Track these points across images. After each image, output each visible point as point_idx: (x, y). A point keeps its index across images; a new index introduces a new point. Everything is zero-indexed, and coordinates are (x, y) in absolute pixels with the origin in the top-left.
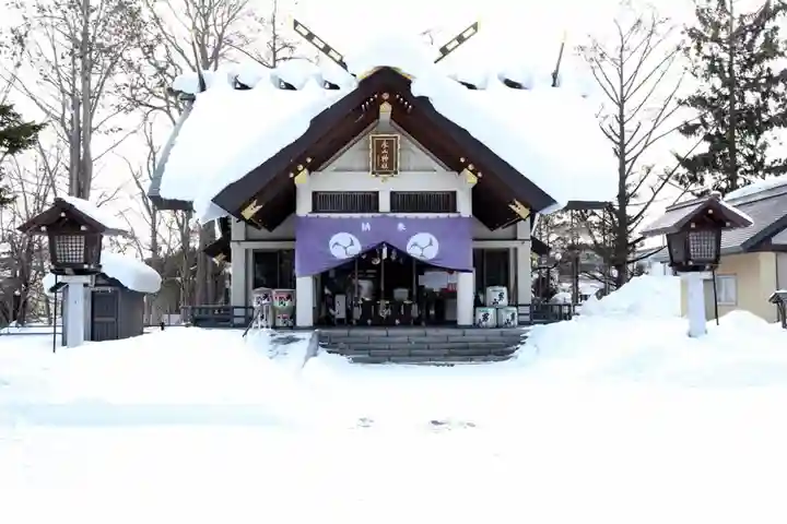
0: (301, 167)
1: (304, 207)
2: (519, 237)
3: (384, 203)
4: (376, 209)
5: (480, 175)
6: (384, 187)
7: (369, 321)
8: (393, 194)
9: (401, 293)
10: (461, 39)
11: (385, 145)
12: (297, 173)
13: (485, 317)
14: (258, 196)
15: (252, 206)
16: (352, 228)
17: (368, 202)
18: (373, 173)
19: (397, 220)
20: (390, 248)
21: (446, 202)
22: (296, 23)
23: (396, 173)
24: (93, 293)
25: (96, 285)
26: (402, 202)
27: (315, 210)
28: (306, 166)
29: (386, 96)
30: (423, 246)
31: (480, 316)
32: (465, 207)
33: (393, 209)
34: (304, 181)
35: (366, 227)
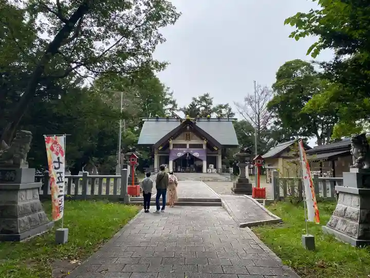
1: (171, 147)
3: (188, 147)
4: (186, 148)
5: (207, 141)
6: (188, 143)
8: (190, 145)
9: (192, 166)
11: (188, 134)
12: (170, 140)
14: (162, 145)
15: (160, 147)
16: (182, 152)
17: (184, 146)
18: (186, 140)
19: (191, 150)
20: (189, 154)
21: (200, 146)
23: (190, 140)
26: (192, 146)
27: (173, 147)
28: (172, 139)
29: (188, 125)
30: (196, 155)
31: (208, 171)
32: (204, 147)
33: (190, 148)
34: (171, 142)
35: (184, 151)
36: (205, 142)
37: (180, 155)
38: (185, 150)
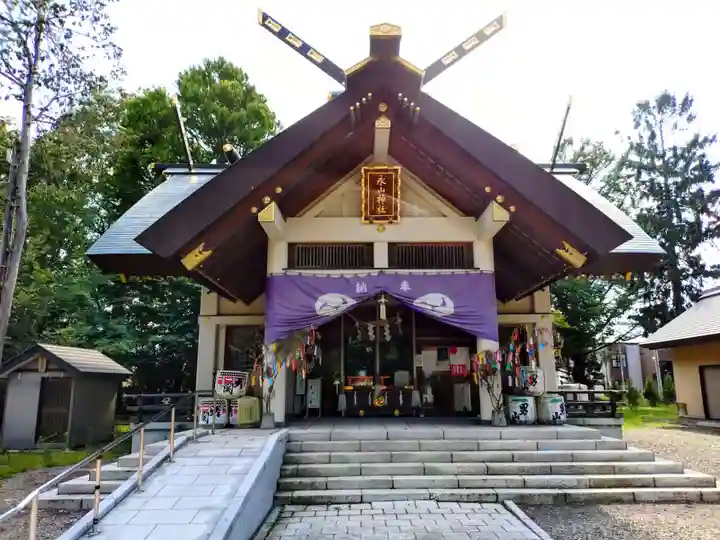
0: (267, 199)
1: (277, 263)
2: (537, 311)
3: (381, 258)
4: (370, 265)
5: (512, 209)
6: (381, 237)
7: (362, 412)
8: (392, 246)
9: (401, 377)
10: (481, 37)
11: (381, 181)
12: (262, 207)
13: (524, 409)
15: (196, 251)
17: (359, 254)
18: (366, 219)
19: (399, 279)
21: (458, 255)
22: (265, 17)
23: (395, 218)
24: (43, 379)
25: (47, 370)
26: (405, 255)
27: (291, 265)
28: (275, 198)
29: (383, 108)
32: (484, 260)
33: (392, 265)
34: (269, 214)
35: (361, 288)
36: (497, 215)
37: (330, 304)
38: (361, 280)
